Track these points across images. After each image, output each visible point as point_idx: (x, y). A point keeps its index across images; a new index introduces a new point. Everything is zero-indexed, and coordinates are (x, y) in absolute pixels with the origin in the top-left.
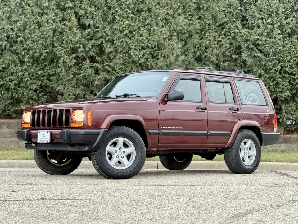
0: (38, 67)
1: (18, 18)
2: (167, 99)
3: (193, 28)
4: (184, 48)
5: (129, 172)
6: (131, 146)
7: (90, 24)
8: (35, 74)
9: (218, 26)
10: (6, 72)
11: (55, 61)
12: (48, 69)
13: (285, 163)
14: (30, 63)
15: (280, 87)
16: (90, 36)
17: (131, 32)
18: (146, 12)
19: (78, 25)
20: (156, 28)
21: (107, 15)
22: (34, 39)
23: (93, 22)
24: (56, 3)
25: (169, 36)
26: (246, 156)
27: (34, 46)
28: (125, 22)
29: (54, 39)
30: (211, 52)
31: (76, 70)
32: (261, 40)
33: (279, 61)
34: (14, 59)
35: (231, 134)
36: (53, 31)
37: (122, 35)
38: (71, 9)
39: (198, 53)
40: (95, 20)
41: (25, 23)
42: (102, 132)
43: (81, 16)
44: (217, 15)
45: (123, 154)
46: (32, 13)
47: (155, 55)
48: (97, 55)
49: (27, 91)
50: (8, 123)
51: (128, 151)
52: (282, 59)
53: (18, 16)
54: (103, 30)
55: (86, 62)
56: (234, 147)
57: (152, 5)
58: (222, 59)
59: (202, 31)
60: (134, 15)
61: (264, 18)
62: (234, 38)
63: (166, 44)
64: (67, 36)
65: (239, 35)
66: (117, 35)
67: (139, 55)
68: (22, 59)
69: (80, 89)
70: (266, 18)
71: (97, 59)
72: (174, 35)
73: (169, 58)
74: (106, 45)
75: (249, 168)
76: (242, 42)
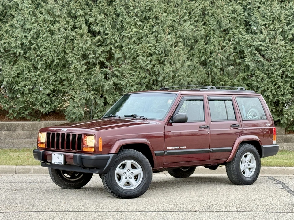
0: (50, 72)
1: (31, 27)
2: (172, 121)
3: (199, 34)
4: (190, 54)
5: (136, 192)
6: (139, 168)
7: (99, 31)
8: (48, 79)
9: (222, 31)
10: (21, 78)
11: (67, 66)
12: (60, 74)
13: (285, 167)
14: (43, 68)
15: (281, 91)
16: (100, 42)
17: (138, 39)
18: (154, 20)
19: (88, 33)
20: (162, 35)
21: (116, 23)
22: (46, 46)
23: (103, 29)
24: (68, 11)
25: (175, 43)
26: (246, 169)
27: (47, 53)
28: (133, 29)
29: (66, 46)
30: (216, 57)
31: (87, 75)
32: (263, 46)
33: (281, 66)
34: (28, 65)
35: (232, 149)
36: (64, 38)
37: (130, 42)
38: (81, 17)
39: (203, 58)
40: (105, 27)
41: (38, 31)
42: (111, 156)
43: (91, 23)
44: (221, 21)
45: (131, 176)
46: (45, 21)
47: (161, 61)
48: (107, 61)
49: (40, 95)
50: (23, 125)
51: (136, 172)
52: (284, 64)
53: (31, 24)
55: (96, 67)
56: (235, 161)
57: (159, 12)
58: (226, 63)
59: (207, 36)
60: (142, 22)
61: (267, 25)
62: (238, 43)
63: (172, 51)
64: (78, 43)
65: (243, 41)
66: (126, 41)
67: (146, 61)
68: (35, 65)
69: (91, 94)
70: (269, 24)
71: (107, 64)
72: (180, 42)
73: (175, 64)
74: (115, 51)
75: (250, 179)
76: (245, 47)
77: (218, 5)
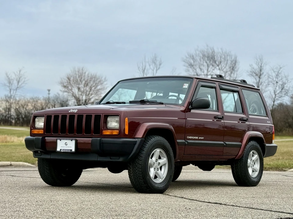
2: (192, 106)
6: (164, 158)
35: (242, 145)
42: (138, 141)
45: (158, 166)
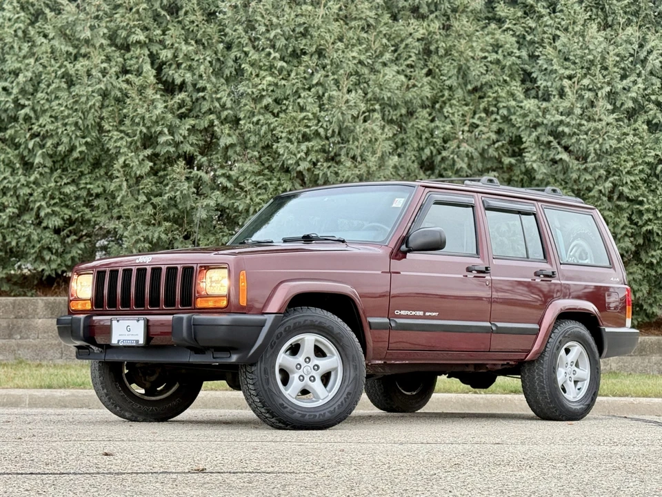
0: (64, 177)
1: (19, 65)
2: (407, 247)
3: (418, 95)
4: (396, 140)
5: (328, 415)
6: (333, 354)
7: (184, 80)
8: (57, 193)
9: (470, 92)
11: (104, 164)
12: (88, 181)
13: (634, 398)
14: (45, 166)
16: (186, 107)
17: (277, 101)
18: (313, 57)
19: (158, 84)
20: (334, 93)
21: (223, 63)
22: (56, 113)
23: (192, 76)
24: (109, 31)
25: (364, 112)
26: (568, 381)
27: (58, 128)
28: (264, 77)
29: (104, 114)
30: (457, 150)
31: (152, 185)
32: (568, 125)
33: (608, 172)
34: (9, 158)
35: (539, 329)
36: (101, 95)
37: (258, 108)
38: (141, 47)
39: (427, 152)
40: (197, 73)
41: (36, 76)
42: (270, 319)
43: (164, 63)
44: (469, 68)
45: (314, 373)
46: (52, 53)
47: (332, 154)
48: (200, 153)
49: (38, 231)
51: (325, 364)
52: (615, 166)
53: (19, 59)
54: (214, 96)
55: (176, 166)
56: (545, 359)
57: (326, 41)
58: (480, 166)
59: (434, 102)
60: (286, 62)
61: (576, 77)
62: (506, 119)
63: (358, 130)
64: (133, 108)
65: (518, 114)
66: (247, 107)
67: (296, 152)
68: (27, 159)
69: (162, 229)
70: (580, 75)
71: (200, 160)
72: (374, 110)
73: (365, 160)
74: (222, 130)
75: (577, 407)
76: (523, 127)
77: (461, 32)
